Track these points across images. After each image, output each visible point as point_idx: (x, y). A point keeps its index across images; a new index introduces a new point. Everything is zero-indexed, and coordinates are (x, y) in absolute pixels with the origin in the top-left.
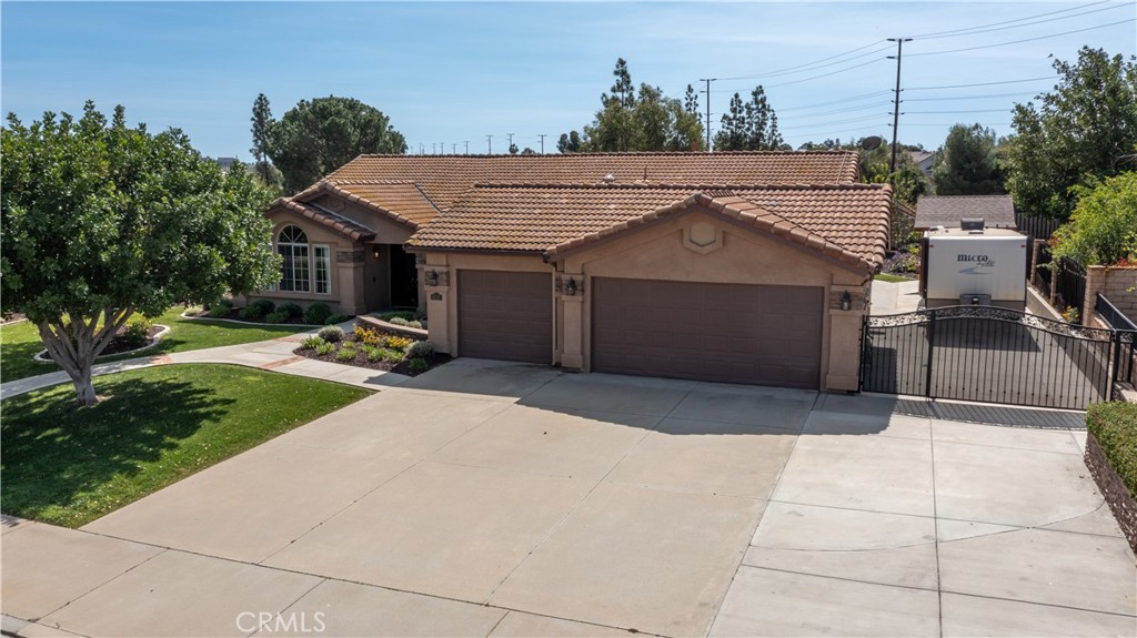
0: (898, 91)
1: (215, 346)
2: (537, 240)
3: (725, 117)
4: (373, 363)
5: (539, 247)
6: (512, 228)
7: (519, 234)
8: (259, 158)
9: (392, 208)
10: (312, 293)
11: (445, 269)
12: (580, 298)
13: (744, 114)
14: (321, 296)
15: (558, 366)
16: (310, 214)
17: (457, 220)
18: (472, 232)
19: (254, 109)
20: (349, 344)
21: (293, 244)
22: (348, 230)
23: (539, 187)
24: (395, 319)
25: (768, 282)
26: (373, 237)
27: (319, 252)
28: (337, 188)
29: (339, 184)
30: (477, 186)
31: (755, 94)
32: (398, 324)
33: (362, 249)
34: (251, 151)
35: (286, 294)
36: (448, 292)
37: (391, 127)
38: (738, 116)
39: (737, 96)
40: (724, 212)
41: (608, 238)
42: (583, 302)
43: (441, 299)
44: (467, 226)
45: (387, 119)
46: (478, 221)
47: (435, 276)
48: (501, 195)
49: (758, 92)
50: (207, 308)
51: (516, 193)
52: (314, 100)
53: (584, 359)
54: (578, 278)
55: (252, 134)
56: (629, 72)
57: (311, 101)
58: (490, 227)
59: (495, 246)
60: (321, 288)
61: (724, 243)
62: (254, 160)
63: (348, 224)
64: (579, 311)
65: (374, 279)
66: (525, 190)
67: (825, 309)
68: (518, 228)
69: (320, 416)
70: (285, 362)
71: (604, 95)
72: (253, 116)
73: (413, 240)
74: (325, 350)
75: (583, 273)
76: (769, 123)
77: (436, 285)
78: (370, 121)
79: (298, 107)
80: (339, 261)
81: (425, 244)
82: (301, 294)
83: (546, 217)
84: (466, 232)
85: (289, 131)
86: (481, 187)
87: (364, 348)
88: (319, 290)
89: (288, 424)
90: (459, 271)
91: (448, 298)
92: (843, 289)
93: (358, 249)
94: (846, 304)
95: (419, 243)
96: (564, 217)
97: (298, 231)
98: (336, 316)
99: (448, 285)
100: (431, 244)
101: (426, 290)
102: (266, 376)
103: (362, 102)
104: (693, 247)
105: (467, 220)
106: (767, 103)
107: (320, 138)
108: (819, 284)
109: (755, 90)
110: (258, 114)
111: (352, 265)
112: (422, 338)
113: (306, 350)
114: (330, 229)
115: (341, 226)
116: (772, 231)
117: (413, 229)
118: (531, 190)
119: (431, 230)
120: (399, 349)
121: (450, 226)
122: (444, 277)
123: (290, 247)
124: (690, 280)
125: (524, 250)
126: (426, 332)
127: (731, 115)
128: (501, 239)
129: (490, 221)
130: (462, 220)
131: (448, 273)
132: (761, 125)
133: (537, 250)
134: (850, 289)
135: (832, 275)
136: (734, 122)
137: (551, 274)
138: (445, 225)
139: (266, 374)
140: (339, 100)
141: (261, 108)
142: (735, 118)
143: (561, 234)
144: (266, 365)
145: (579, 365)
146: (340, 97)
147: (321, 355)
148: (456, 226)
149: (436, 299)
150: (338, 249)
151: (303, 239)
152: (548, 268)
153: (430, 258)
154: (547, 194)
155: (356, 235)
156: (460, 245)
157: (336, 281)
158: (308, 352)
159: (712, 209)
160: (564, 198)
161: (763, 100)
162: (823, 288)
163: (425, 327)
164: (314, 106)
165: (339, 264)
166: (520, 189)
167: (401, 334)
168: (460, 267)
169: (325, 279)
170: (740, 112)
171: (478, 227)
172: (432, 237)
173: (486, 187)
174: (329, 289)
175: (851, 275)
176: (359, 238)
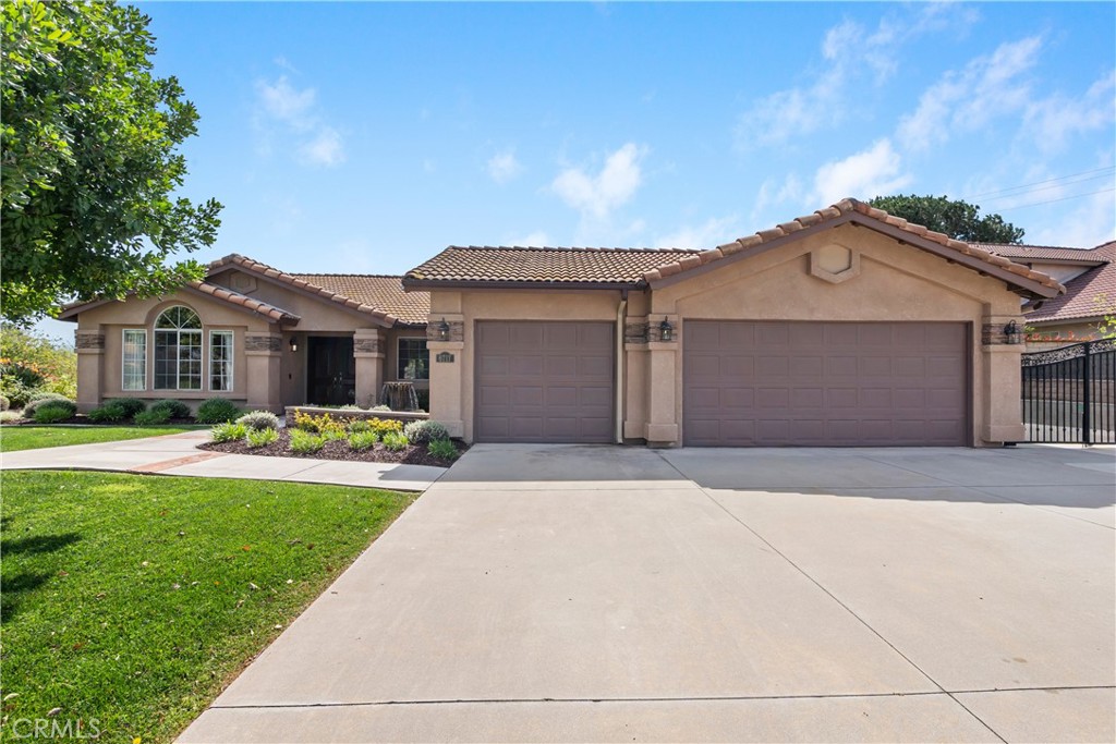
10: (204, 391)
11: (458, 319)
12: (669, 345)
14: (218, 394)
17: (461, 265)
21: (179, 330)
22: (265, 309)
23: (532, 250)
26: (296, 320)
27: (218, 339)
33: (279, 335)
35: (165, 393)
36: (462, 350)
42: (676, 352)
43: (452, 359)
51: (511, 253)
54: (672, 319)
60: (217, 384)
61: (861, 270)
64: (672, 364)
65: (290, 376)
66: (518, 252)
67: (976, 347)
70: (186, 461)
73: (418, 275)
74: (262, 441)
75: (676, 313)
77: (447, 339)
80: (247, 349)
81: (438, 278)
82: (188, 393)
86: (459, 249)
88: (216, 387)
90: (477, 322)
91: (462, 358)
93: (274, 335)
95: (428, 277)
97: (187, 314)
99: (463, 340)
101: (432, 347)
102: (152, 482)
104: (825, 275)
105: (476, 265)
108: (967, 319)
111: (268, 352)
113: (221, 446)
115: (256, 304)
119: (434, 269)
121: (457, 267)
122: (458, 329)
123: (175, 334)
124: (814, 319)
130: (469, 265)
131: (463, 324)
133: (612, 282)
137: (616, 322)
138: (449, 267)
144: (144, 467)
145: (669, 437)
147: (254, 448)
148: (466, 268)
149: (445, 360)
150: (247, 334)
151: (196, 324)
153: (438, 304)
157: (243, 375)
158: (228, 446)
159: (872, 216)
165: (247, 353)
168: (478, 317)
169: (224, 373)
172: (441, 273)
173: (467, 250)
174: (230, 385)
175: (1010, 304)
176: (281, 318)
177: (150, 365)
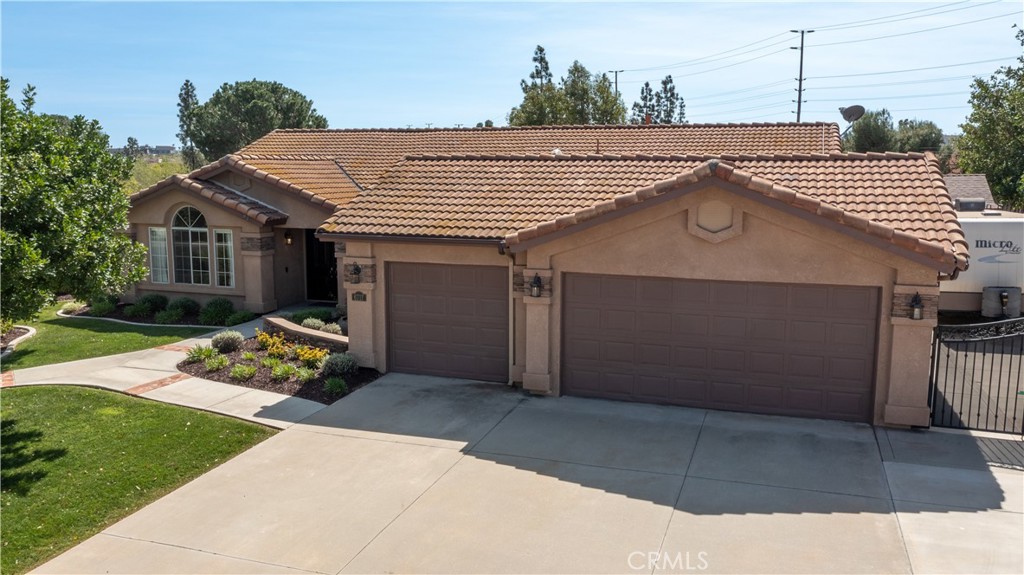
0: (801, 80)
1: (80, 357)
2: (490, 224)
3: (636, 105)
4: (276, 383)
5: (493, 234)
6: (456, 209)
7: (464, 216)
8: (185, 143)
9: (306, 186)
10: (213, 286)
11: (369, 262)
12: (547, 301)
13: (654, 102)
14: (223, 290)
15: (516, 387)
16: (208, 193)
17: (384, 200)
18: (404, 215)
19: (180, 95)
20: (249, 355)
21: (191, 229)
22: (253, 213)
23: (484, 159)
24: (309, 321)
25: (803, 280)
26: (284, 220)
27: (221, 238)
28: (242, 162)
29: (244, 159)
30: (408, 158)
31: (665, 83)
32: (313, 328)
33: (271, 234)
34: (177, 136)
35: (183, 287)
36: (373, 291)
37: (315, 110)
38: (648, 104)
39: (647, 85)
40: (750, 186)
41: (588, 223)
42: (551, 306)
43: (364, 299)
44: (397, 207)
45: (311, 103)
46: (412, 200)
47: (357, 270)
48: (438, 169)
49: (667, 81)
50: (89, 305)
51: (457, 167)
52: (237, 83)
53: (552, 380)
54: (546, 274)
55: (178, 119)
56: (547, 59)
57: (234, 85)
58: (426, 208)
59: (436, 232)
60: (223, 280)
61: (744, 228)
62: (181, 145)
63: (254, 205)
64: (546, 318)
65: (287, 269)
66: (468, 163)
67: (883, 317)
68: (463, 209)
69: (192, 478)
70: (162, 383)
71: (523, 81)
72: (179, 101)
73: (330, 225)
74: (215, 365)
75: (551, 268)
76: (677, 111)
77: (358, 281)
78: (293, 104)
79: (221, 90)
80: (243, 249)
81: (344, 229)
82: (201, 288)
83: (498, 195)
84: (397, 214)
85: (211, 114)
86: (413, 159)
87: (267, 362)
88: (222, 283)
89: (142, 495)
90: (387, 264)
91: (374, 299)
92: (912, 290)
93: (265, 235)
94: (917, 311)
95: (337, 229)
96: (521, 195)
97: (195, 213)
98: (238, 316)
99: (374, 281)
100: (351, 229)
101: (347, 288)
102: (130, 407)
103: (285, 85)
104: (702, 234)
105: (398, 200)
106: (676, 91)
107: (242, 121)
108: (876, 283)
109: (664, 79)
110: (184, 100)
111: (259, 253)
112: (342, 348)
113: (192, 366)
114: (233, 211)
115: (246, 208)
116: (819, 212)
117: (330, 210)
118: (475, 162)
119: (352, 212)
120: (311, 364)
121: (376, 206)
122: (369, 271)
123: (187, 232)
124: (695, 277)
125: (473, 237)
126: (345, 339)
127: (642, 103)
128: (442, 223)
129: (426, 201)
130: (391, 200)
131: (373, 267)
132: (669, 113)
133: (490, 238)
134: (922, 291)
135: (895, 271)
136: (645, 110)
137: (508, 268)
138: (369, 206)
139: (132, 403)
140: (261, 84)
141: (187, 93)
142: (645, 106)
143: (520, 217)
144: (137, 388)
145: (547, 388)
146: (263, 81)
147: (210, 371)
148: (384, 207)
149: (359, 299)
150: (243, 235)
151: (202, 223)
152: (504, 261)
153: (352, 248)
154: (496, 168)
155: (264, 218)
156: (389, 231)
157: (241, 271)
158: (195, 367)
159: (734, 183)
160: (517, 171)
161: (672, 89)
162: (880, 289)
163: (345, 333)
164: (237, 90)
165: (244, 253)
166: (461, 162)
167: (315, 342)
168: (389, 259)
169: (228, 270)
170: (650, 100)
171: (412, 207)
172: (353, 221)
173: (420, 160)
174: (233, 281)
175: (923, 271)
176: (267, 221)
177: (170, 261)
